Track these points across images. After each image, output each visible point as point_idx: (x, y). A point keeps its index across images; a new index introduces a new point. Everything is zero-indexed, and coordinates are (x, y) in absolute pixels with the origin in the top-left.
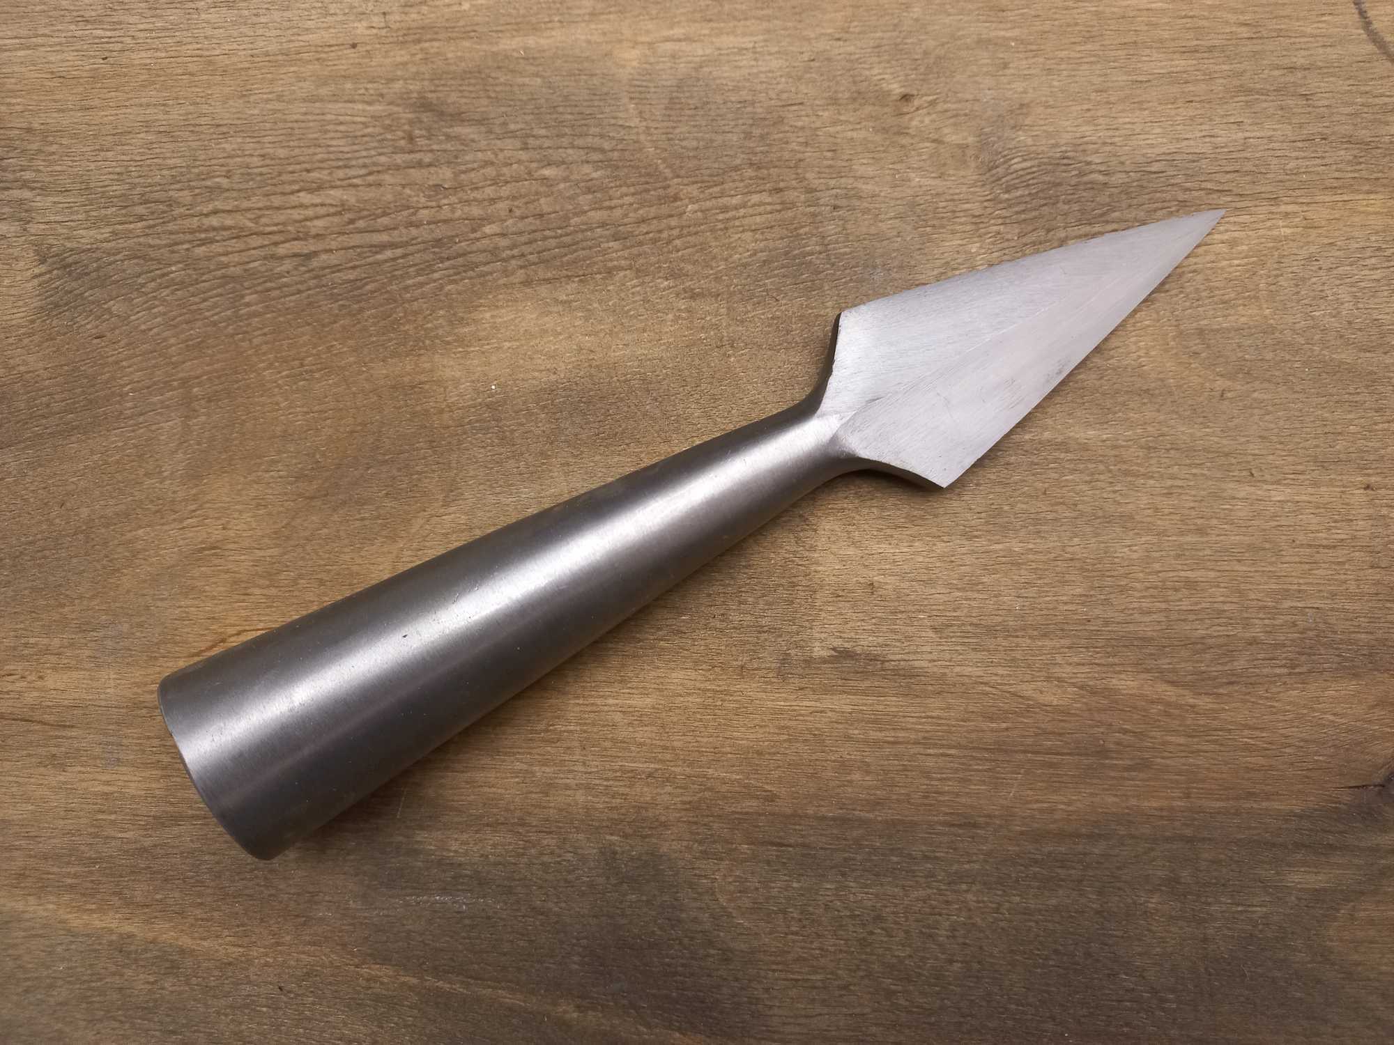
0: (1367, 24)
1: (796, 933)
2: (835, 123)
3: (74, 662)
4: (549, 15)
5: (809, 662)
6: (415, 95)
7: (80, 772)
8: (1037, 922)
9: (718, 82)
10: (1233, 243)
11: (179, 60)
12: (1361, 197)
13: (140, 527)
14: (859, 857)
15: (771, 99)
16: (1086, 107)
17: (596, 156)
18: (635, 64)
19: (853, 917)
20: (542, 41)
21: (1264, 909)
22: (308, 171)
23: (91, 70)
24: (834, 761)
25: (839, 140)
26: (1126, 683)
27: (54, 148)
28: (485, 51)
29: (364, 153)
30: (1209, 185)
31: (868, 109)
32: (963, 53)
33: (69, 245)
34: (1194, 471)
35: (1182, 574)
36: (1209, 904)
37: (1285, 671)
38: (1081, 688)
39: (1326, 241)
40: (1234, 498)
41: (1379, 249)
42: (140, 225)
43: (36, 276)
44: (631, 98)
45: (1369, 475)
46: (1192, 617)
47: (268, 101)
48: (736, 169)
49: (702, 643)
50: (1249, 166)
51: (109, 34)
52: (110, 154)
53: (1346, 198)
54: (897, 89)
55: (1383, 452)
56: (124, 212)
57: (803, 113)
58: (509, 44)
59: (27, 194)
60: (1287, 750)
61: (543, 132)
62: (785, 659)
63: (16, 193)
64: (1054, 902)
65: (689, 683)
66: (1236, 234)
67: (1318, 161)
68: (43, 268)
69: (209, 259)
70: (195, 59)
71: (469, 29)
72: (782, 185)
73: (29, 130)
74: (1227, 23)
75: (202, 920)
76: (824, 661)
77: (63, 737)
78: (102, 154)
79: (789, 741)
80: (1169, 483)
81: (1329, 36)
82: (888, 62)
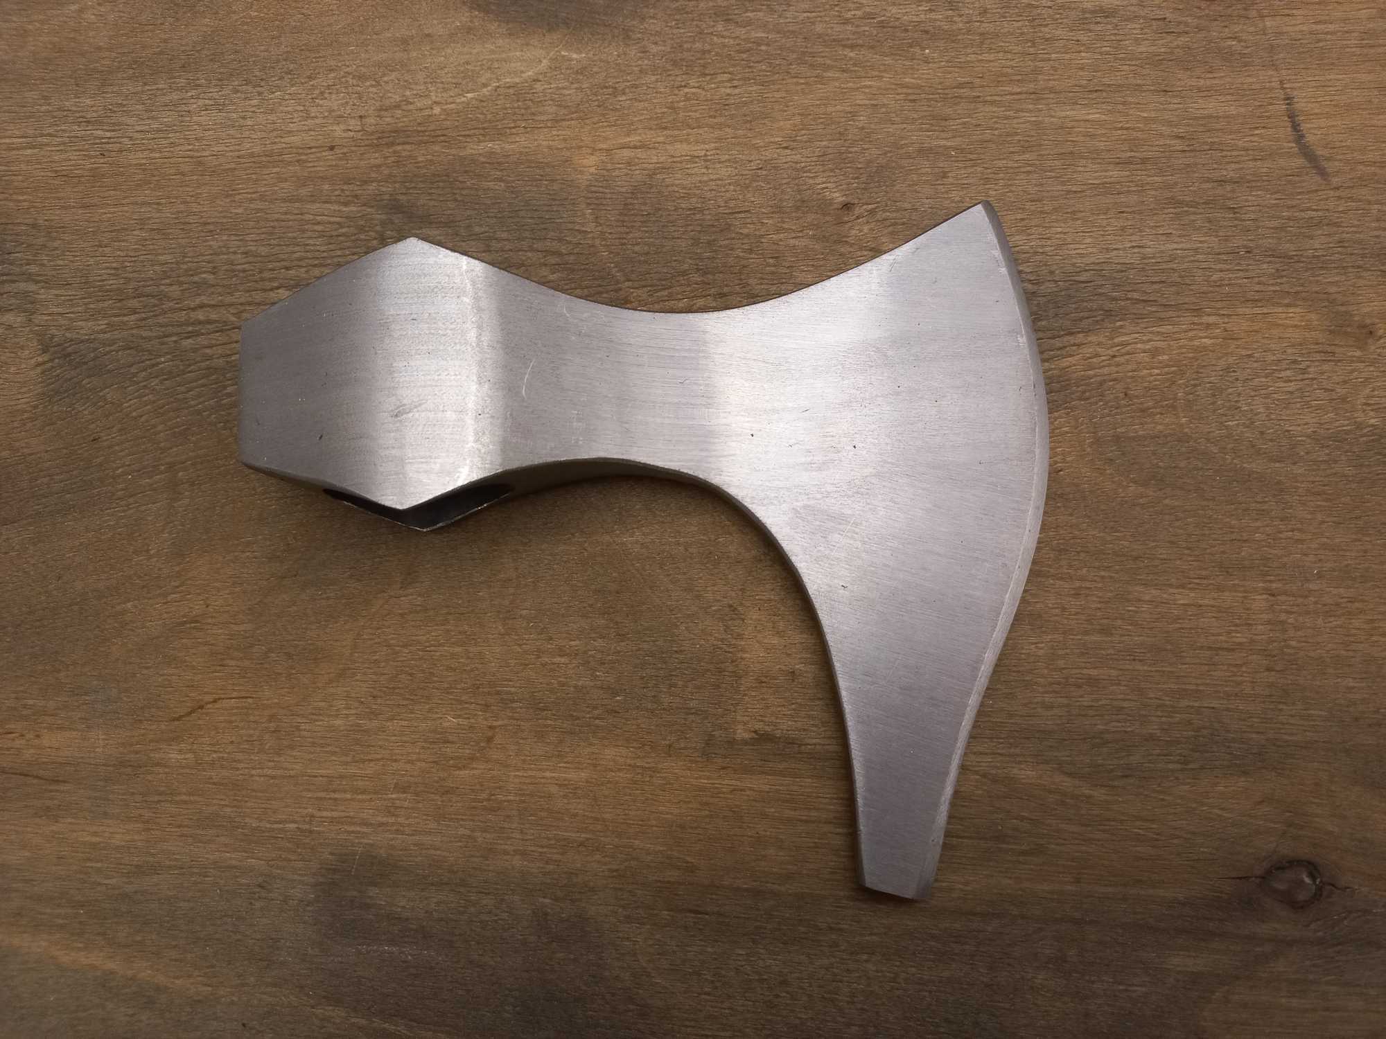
0: (1299, 137)
1: (708, 994)
2: (779, 230)
3: (67, 723)
4: (514, 121)
5: (731, 743)
6: (387, 197)
7: (70, 823)
8: (930, 992)
9: (670, 189)
10: (1155, 352)
11: (171, 160)
12: (1280, 310)
13: (129, 601)
14: (769, 926)
15: (719, 206)
16: (1019, 216)
17: (553, 260)
18: (592, 170)
19: (761, 981)
20: (507, 146)
21: (1144, 989)
22: (287, 268)
23: (91, 169)
24: (751, 837)
25: (782, 248)
26: (1026, 773)
27: (56, 244)
28: (454, 155)
29: (339, 253)
30: (1136, 295)
31: (810, 217)
32: (904, 162)
33: (68, 335)
34: (1103, 573)
35: (1085, 671)
36: (1093, 982)
37: (1179, 766)
38: (984, 776)
39: (1244, 352)
40: (1140, 600)
41: (1295, 362)
42: (133, 317)
43: (39, 365)
44: (589, 204)
45: (1270, 581)
46: (1091, 712)
47: (251, 200)
48: (684, 273)
49: (634, 722)
50: (1175, 277)
51: (108, 134)
52: (107, 250)
53: (1265, 311)
54: (839, 198)
55: (1285, 559)
56: (118, 304)
57: (748, 221)
58: (477, 148)
59: (32, 287)
60: (1175, 841)
61: (504, 235)
62: (709, 741)
63: (22, 286)
64: (946, 974)
65: (621, 760)
66: (1159, 344)
67: (1241, 274)
68: (46, 357)
69: (195, 350)
70: (187, 160)
71: (439, 133)
72: (726, 290)
73: (34, 226)
74: (1162, 135)
75: (176, 960)
76: (745, 742)
77: (57, 791)
78: (101, 249)
79: (711, 817)
80: (1078, 584)
81: (1262, 150)
82: (832, 170)
